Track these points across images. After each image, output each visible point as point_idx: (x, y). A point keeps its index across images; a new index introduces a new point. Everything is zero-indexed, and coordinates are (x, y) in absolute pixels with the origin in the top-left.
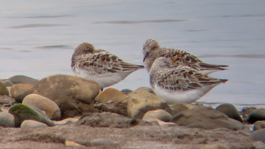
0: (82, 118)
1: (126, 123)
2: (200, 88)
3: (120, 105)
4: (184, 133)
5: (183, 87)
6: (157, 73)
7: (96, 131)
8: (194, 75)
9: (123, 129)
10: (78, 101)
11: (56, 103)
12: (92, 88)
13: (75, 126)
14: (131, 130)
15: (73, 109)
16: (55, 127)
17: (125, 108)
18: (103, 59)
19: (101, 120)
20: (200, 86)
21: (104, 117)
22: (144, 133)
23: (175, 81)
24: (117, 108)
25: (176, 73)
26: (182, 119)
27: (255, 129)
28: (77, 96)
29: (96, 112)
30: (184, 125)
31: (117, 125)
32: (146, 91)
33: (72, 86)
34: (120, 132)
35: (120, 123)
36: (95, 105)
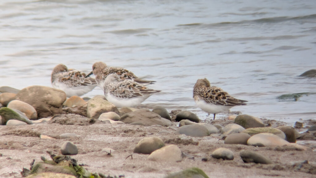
0: (53, 118)
1: (86, 122)
2: (141, 96)
3: (82, 108)
4: (129, 129)
5: (128, 96)
6: (110, 85)
7: (64, 128)
8: (137, 87)
9: (84, 126)
10: (50, 106)
11: (34, 107)
12: (61, 96)
13: (48, 124)
14: (90, 127)
15: (46, 111)
16: (33, 125)
17: (86, 111)
18: (77, 75)
19: (68, 120)
20: (141, 95)
21: (70, 117)
22: (99, 130)
23: (123, 92)
24: (80, 111)
25: (124, 86)
26: (128, 118)
27: (180, 125)
28: (50, 102)
29: (64, 114)
30: (129, 123)
31: (80, 123)
32: (101, 99)
33: (46, 94)
34: (82, 128)
35: (81, 122)
36: (63, 109)
